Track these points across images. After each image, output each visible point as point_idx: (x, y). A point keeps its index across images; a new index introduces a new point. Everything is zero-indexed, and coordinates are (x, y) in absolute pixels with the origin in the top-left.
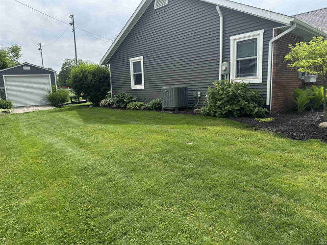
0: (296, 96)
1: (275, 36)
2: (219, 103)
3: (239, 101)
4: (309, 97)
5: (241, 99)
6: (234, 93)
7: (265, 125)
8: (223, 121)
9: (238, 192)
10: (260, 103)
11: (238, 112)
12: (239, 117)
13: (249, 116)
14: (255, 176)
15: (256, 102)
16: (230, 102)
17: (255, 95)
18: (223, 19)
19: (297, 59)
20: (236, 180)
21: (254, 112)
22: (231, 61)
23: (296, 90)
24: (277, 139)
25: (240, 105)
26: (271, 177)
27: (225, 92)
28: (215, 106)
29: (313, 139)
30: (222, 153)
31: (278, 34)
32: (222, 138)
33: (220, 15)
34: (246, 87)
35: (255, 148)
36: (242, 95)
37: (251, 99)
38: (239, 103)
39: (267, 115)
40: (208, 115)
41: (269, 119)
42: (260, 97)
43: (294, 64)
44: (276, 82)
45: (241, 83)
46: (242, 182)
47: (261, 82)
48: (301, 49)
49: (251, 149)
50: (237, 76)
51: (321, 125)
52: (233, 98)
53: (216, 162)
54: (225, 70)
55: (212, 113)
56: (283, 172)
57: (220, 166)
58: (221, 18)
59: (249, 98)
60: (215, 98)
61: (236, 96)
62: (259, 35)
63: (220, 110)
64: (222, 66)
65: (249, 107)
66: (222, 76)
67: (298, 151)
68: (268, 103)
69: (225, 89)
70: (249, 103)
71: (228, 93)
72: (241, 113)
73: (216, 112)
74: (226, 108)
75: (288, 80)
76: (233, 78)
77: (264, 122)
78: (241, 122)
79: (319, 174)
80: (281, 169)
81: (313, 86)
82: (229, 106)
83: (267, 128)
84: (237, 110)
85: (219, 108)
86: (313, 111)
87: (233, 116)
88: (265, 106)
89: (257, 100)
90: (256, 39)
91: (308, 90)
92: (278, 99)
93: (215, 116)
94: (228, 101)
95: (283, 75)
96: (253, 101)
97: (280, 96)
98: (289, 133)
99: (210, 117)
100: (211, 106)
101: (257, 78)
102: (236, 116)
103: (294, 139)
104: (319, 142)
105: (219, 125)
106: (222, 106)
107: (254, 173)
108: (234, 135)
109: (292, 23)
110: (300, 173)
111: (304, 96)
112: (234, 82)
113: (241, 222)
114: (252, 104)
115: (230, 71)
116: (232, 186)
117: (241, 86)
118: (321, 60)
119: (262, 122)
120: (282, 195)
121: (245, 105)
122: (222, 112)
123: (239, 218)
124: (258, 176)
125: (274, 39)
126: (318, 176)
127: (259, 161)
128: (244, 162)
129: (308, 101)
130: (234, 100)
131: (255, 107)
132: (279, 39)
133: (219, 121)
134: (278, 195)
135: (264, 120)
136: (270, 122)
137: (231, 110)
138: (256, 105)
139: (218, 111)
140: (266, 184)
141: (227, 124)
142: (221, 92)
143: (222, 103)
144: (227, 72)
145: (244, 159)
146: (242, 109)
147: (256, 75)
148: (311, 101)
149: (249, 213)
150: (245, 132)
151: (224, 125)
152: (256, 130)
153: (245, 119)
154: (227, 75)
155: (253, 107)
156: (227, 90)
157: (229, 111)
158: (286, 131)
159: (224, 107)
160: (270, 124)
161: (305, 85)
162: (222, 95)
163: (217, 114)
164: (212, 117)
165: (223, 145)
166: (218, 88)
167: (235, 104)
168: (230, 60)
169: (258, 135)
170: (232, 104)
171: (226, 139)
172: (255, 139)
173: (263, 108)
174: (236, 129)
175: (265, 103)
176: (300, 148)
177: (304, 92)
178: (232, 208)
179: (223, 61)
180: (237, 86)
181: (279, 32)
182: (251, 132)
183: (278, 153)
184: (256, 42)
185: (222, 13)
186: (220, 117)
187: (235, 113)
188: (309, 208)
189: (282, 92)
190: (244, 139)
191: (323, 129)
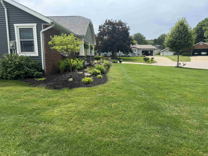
0: (59, 64)
1: (43, 29)
2: (9, 70)
3: (24, 68)
4: (65, 65)
5: (25, 67)
6: (20, 63)
7: (41, 82)
8: (13, 82)
9: (19, 128)
10: (38, 69)
11: (24, 75)
12: (25, 78)
13: (32, 77)
14: (31, 116)
15: (36, 68)
16: (18, 69)
17: (34, 64)
18: (7, 11)
19: (55, 45)
20: (18, 121)
21: (35, 75)
22: (17, 41)
23: (59, 61)
24: (47, 90)
25: (25, 71)
26: (40, 114)
27: (13, 62)
28: (6, 72)
29: (65, 88)
30: (10, 105)
31: (45, 28)
32: (11, 95)
33: (4, 7)
34: (28, 59)
35: (33, 98)
36: (26, 64)
37: (32, 66)
38: (24, 70)
39: (43, 76)
40: (1, 79)
41: (43, 79)
42: (38, 65)
43: (53, 48)
44: (47, 56)
45: (25, 56)
46: (22, 121)
47: (38, 56)
48: (57, 39)
49: (31, 99)
50: (22, 51)
51: (69, 80)
52: (19, 66)
53: (5, 113)
54: (13, 46)
55: (4, 77)
56: (47, 109)
57: (8, 115)
58: (6, 10)
59: (31, 66)
60: (6, 66)
61: (21, 65)
62: (34, 26)
63: (10, 75)
64: (10, 44)
65: (31, 71)
66: (11, 50)
67: (57, 96)
68: (43, 69)
69: (13, 60)
70: (31, 69)
71: (15, 63)
72: (26, 76)
73: (7, 76)
74: (15, 73)
75: (54, 55)
76: (19, 52)
77: (40, 80)
78: (26, 82)
79: (64, 106)
80: (46, 108)
81: (67, 59)
82: (17, 72)
83: (42, 84)
84: (23, 74)
85: (9, 73)
86: (68, 72)
87: (21, 78)
88: (42, 71)
89: (36, 67)
90: (32, 28)
91: (65, 61)
92: (49, 66)
93: (7, 79)
94: (16, 68)
95: (51, 52)
96: (34, 67)
97: (50, 64)
98: (54, 86)
99: (3, 80)
100: (3, 72)
101: (35, 53)
102: (23, 78)
103: (56, 89)
104: (67, 89)
105: (9, 86)
106: (12, 72)
107: (30, 114)
108: (20, 91)
109: (52, 23)
110: (56, 108)
111: (63, 64)
112: (20, 55)
113: (19, 145)
114: (33, 69)
115: (16, 47)
116: (15, 125)
117: (25, 58)
118: (66, 47)
119: (39, 81)
120: (45, 122)
121: (28, 70)
122: (12, 76)
123: (18, 143)
124: (33, 115)
125: (43, 30)
126: (64, 107)
127: (35, 106)
128: (25, 108)
129: (65, 67)
130: (20, 67)
131: (35, 71)
132: (46, 31)
133: (10, 83)
134: (43, 123)
135: (40, 79)
136: (44, 80)
137: (18, 74)
138: (36, 70)
139: (9, 75)
140: (37, 119)
141: (16, 84)
142: (10, 62)
143: (11, 70)
144: (14, 48)
145: (25, 106)
146: (26, 73)
147: (34, 51)
148: (67, 66)
149: (25, 138)
150: (28, 88)
151: (13, 85)
152: (35, 86)
153: (29, 80)
154: (14, 50)
155: (33, 71)
156: (14, 60)
157: (17, 75)
158: (52, 85)
159: (13, 72)
160: (44, 82)
161: (64, 58)
162: (11, 64)
163: (8, 78)
164: (4, 80)
165: (12, 100)
166: (7, 59)
167: (21, 70)
168: (15, 40)
169: (36, 89)
170: (19, 70)
171: (14, 95)
172: (33, 92)
173: (40, 72)
174: (22, 87)
175: (42, 69)
176: (58, 94)
177: (63, 62)
178: (14, 139)
179: (10, 40)
180: (22, 58)
181: (46, 27)
182: (31, 88)
183: (46, 99)
184: (32, 30)
185: (6, 6)
186: (11, 79)
187: (21, 76)
188: (57, 125)
189: (51, 62)
190: (26, 94)
191: (70, 82)
